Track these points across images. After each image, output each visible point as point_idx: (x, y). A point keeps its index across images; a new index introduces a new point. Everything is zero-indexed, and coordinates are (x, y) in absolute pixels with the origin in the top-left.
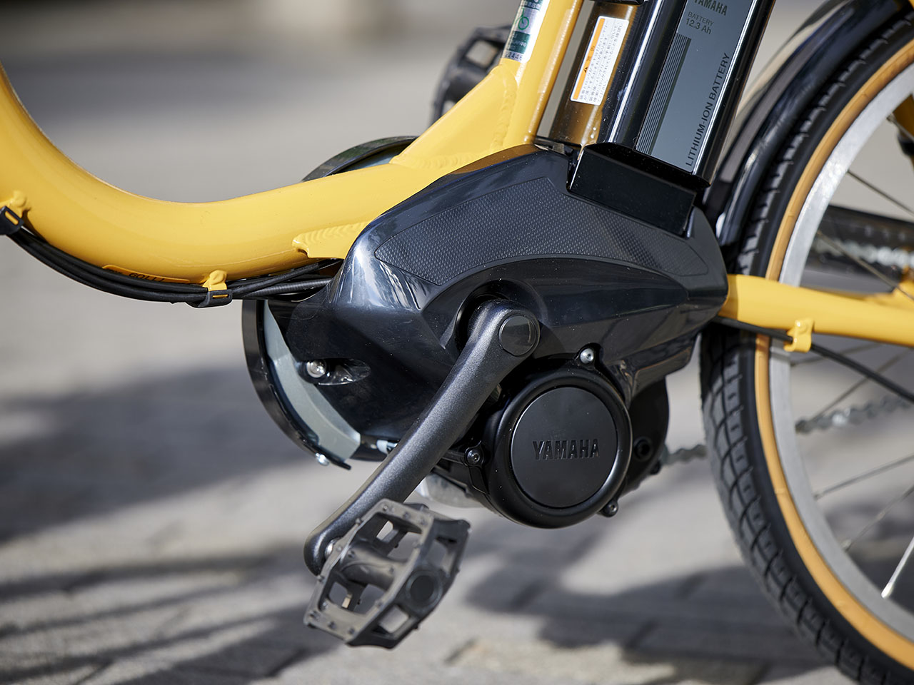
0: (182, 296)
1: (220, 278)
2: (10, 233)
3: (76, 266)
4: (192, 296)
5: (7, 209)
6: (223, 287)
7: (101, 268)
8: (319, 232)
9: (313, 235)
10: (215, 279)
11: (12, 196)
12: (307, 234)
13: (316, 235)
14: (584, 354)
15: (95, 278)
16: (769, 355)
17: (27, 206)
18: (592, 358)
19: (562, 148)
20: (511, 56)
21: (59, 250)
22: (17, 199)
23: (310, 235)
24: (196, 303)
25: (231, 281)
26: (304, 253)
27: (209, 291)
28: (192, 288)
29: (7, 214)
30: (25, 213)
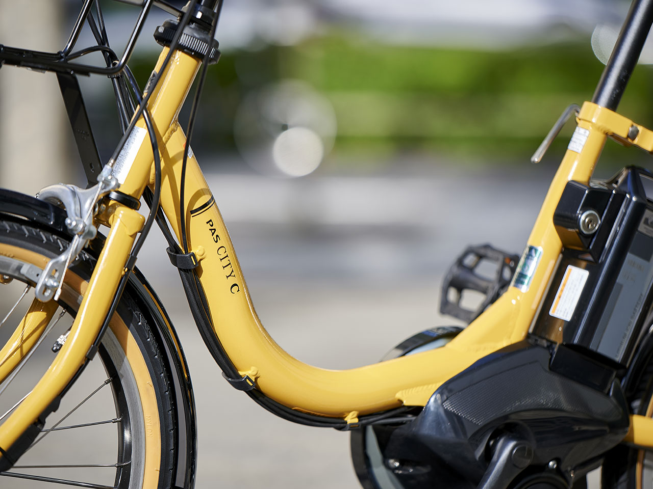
0: (333, 425)
1: (355, 415)
2: (247, 390)
3: (279, 408)
4: (338, 425)
5: (248, 377)
6: (356, 420)
7: (291, 409)
8: (411, 390)
9: (407, 392)
10: (352, 416)
11: (250, 370)
12: (404, 391)
13: (408, 392)
14: (551, 463)
15: (287, 415)
16: (643, 466)
17: (258, 375)
18: (555, 466)
19: (545, 343)
20: (516, 286)
21: (272, 400)
22: (253, 371)
23: (405, 392)
24: (340, 429)
25: (360, 417)
26: (401, 402)
27: (348, 423)
28: (340, 421)
29: (247, 380)
30: (256, 379)
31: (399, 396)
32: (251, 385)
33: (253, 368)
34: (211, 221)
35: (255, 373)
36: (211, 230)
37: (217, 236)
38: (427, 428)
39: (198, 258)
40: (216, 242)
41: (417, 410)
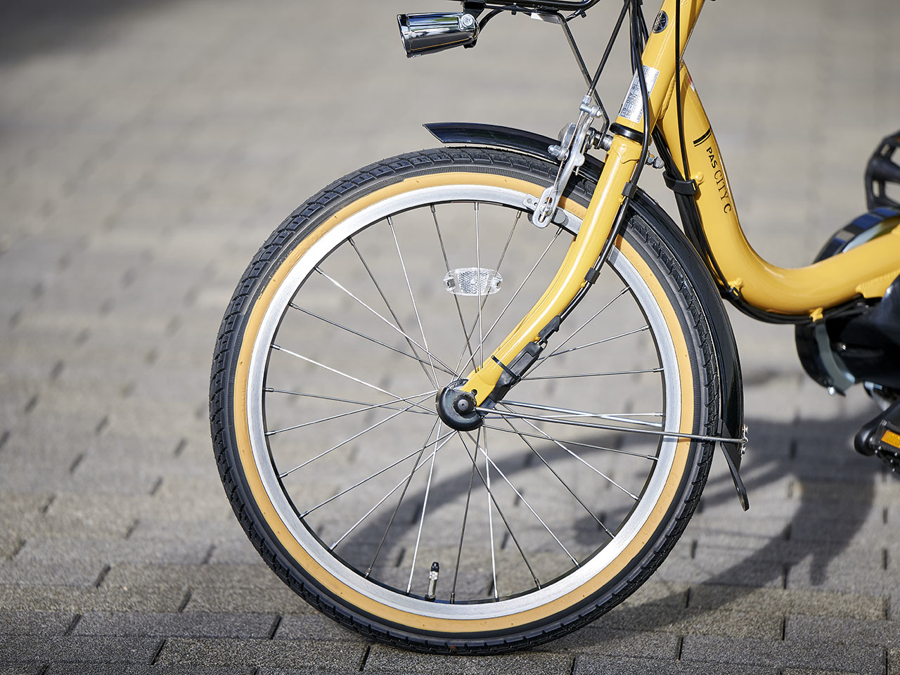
1: (820, 311)
5: (735, 289)
6: (821, 316)
7: (765, 312)
9: (866, 284)
10: (818, 312)
11: (736, 280)
12: (864, 284)
13: (868, 284)
15: (765, 317)
17: (743, 286)
22: (739, 282)
25: (824, 312)
26: (862, 295)
27: (814, 320)
28: (805, 317)
29: (734, 291)
30: (740, 289)
31: (859, 289)
32: (737, 295)
33: (738, 279)
34: (710, 148)
35: (740, 284)
36: (710, 157)
37: (715, 161)
38: (880, 317)
39: (698, 183)
40: (714, 167)
41: (874, 301)
